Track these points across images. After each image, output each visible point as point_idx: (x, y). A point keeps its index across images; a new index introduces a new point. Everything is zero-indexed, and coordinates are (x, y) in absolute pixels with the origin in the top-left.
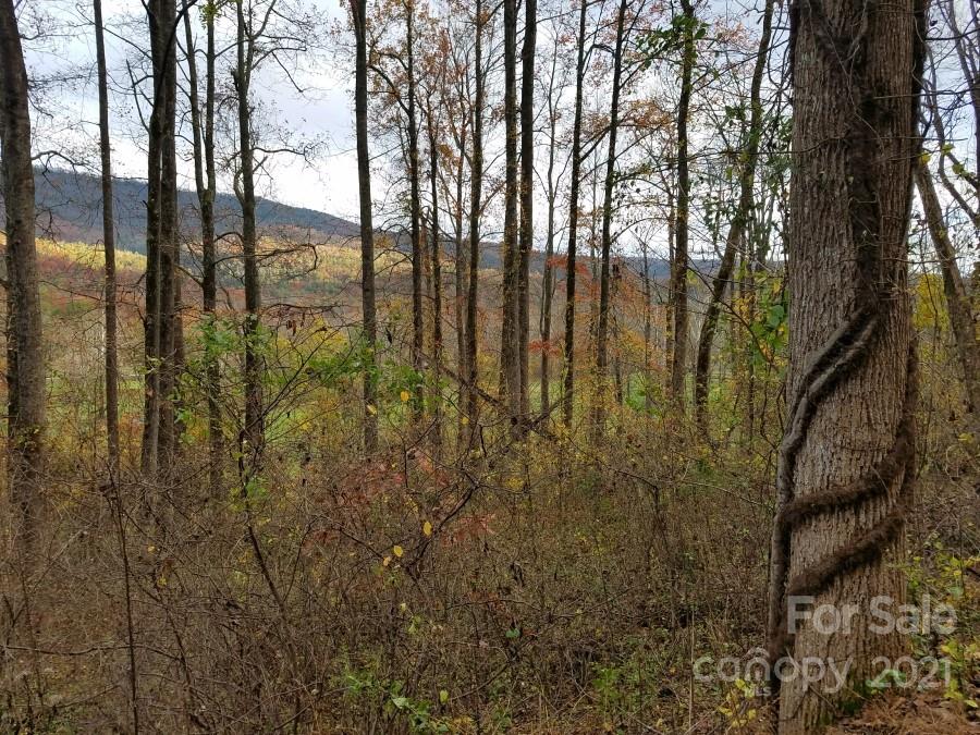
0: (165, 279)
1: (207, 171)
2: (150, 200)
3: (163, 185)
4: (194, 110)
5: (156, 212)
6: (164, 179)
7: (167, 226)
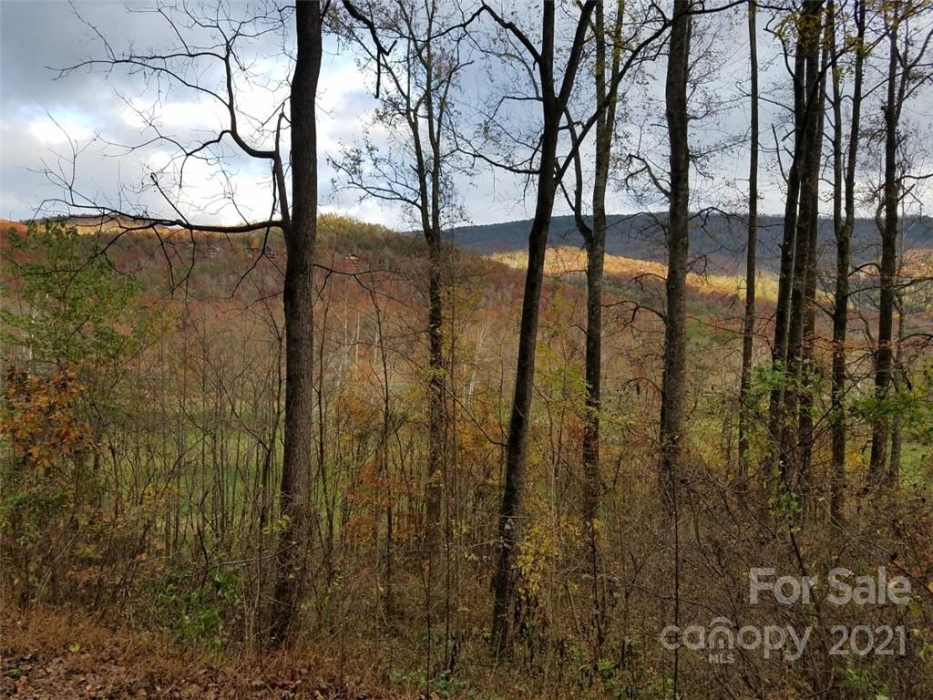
0: (794, 313)
1: (846, 209)
2: (784, 243)
3: (799, 229)
4: (837, 153)
5: (789, 253)
6: (800, 223)
7: (800, 265)
